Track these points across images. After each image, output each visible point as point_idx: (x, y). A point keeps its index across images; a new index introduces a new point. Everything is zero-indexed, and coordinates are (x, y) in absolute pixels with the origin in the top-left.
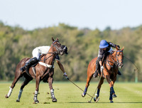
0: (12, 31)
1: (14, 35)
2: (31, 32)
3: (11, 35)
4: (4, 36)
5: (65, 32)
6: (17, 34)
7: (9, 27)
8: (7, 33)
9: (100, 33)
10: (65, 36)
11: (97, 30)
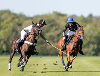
0: (18, 18)
1: (19, 21)
2: (32, 19)
3: (17, 20)
4: (11, 21)
5: (58, 19)
6: (22, 19)
7: (15, 15)
8: (14, 19)
9: (84, 19)
10: (58, 21)
11: (82, 16)
